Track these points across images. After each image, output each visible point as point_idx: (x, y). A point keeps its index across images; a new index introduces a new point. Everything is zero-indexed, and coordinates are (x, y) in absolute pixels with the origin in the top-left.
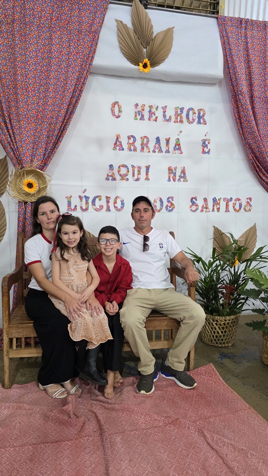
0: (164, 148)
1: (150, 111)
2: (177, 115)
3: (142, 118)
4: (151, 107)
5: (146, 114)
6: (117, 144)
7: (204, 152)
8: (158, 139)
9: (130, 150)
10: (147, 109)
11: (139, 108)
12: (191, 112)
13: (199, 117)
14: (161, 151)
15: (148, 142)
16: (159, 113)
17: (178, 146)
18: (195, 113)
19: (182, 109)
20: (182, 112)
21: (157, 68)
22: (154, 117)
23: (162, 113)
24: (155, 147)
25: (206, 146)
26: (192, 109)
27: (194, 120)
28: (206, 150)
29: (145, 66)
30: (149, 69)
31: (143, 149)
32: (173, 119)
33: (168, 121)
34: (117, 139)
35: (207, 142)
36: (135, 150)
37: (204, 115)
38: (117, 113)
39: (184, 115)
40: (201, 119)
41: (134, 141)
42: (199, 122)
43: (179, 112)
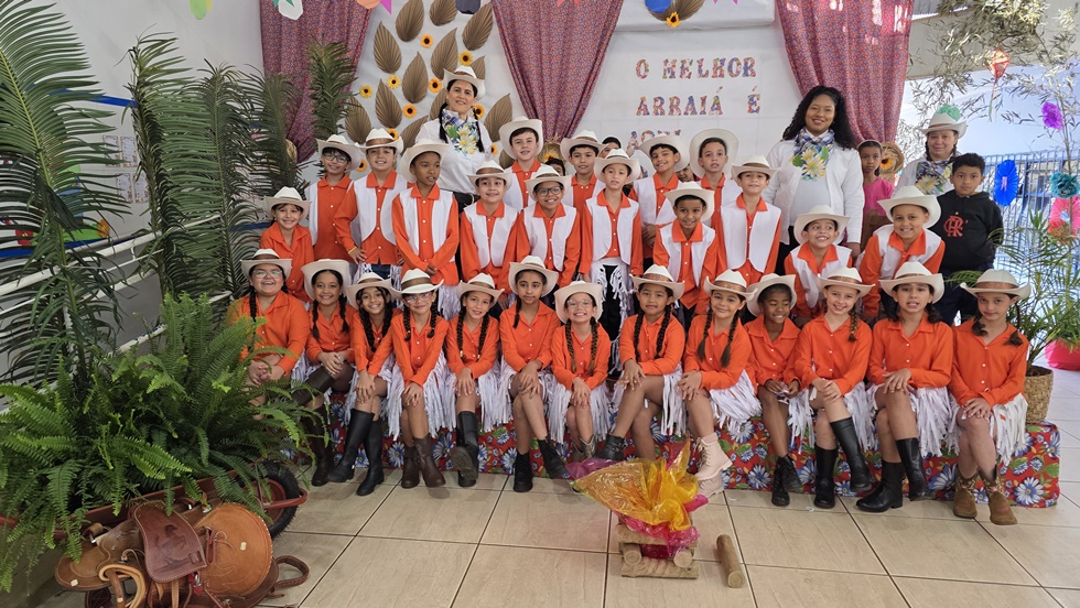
0: (698, 108)
1: (682, 67)
2: (716, 68)
3: (673, 76)
4: (683, 62)
5: (678, 71)
6: (642, 108)
7: (751, 111)
8: (691, 99)
9: (657, 114)
10: (679, 64)
11: (669, 65)
12: (735, 63)
13: (746, 69)
14: (694, 112)
15: (678, 103)
16: (694, 69)
17: (717, 106)
18: (739, 64)
19: (723, 61)
20: (722, 64)
21: (688, 20)
22: (687, 73)
23: (697, 68)
24: (687, 108)
25: (755, 103)
26: (736, 59)
27: (738, 72)
28: (754, 108)
29: (674, 20)
30: (678, 22)
31: (672, 111)
32: (711, 73)
33: (704, 76)
34: (642, 102)
35: (755, 99)
36: (662, 113)
37: (752, 65)
38: (642, 74)
39: (725, 68)
40: (748, 69)
41: (662, 103)
42: (746, 74)
43: (719, 64)
